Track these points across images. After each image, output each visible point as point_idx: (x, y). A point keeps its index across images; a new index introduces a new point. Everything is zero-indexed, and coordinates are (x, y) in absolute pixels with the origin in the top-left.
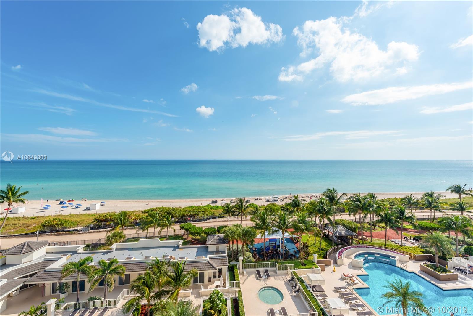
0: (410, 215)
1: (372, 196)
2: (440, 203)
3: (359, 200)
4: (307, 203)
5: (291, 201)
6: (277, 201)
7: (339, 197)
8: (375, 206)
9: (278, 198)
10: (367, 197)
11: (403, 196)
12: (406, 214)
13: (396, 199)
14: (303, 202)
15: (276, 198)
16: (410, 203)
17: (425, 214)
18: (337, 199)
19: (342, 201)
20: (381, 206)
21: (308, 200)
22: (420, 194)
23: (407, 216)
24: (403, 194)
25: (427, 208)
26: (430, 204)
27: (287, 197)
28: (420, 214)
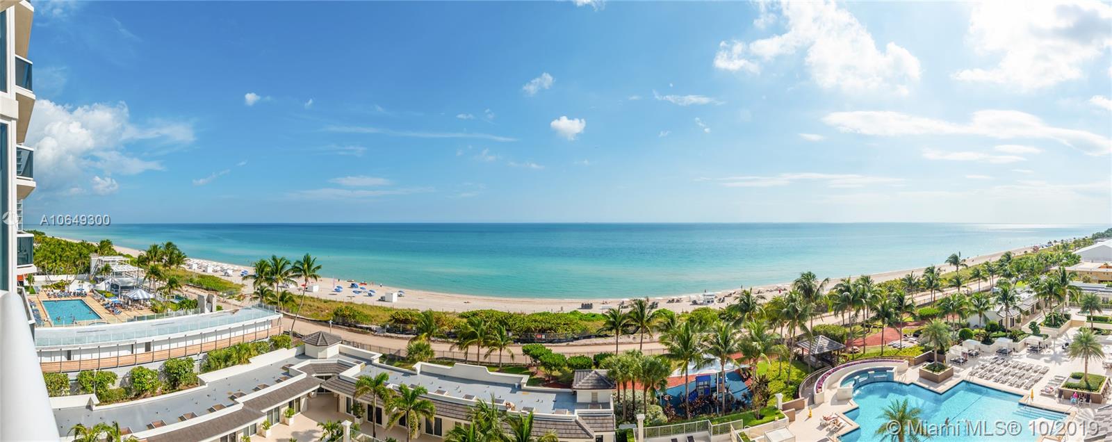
0: (909, 302)
1: (866, 280)
2: (940, 280)
3: (848, 289)
4: (766, 301)
5: (737, 302)
6: (713, 301)
7: (818, 286)
8: (869, 295)
9: (713, 297)
10: (860, 282)
11: (903, 276)
12: (905, 301)
13: (895, 281)
14: (760, 301)
15: (710, 297)
16: (911, 284)
17: (926, 297)
18: (816, 290)
19: (825, 292)
20: (878, 294)
21: (769, 297)
22: (918, 270)
23: (907, 304)
24: (905, 272)
25: (927, 289)
26: (931, 282)
27: (731, 294)
28: (921, 298)
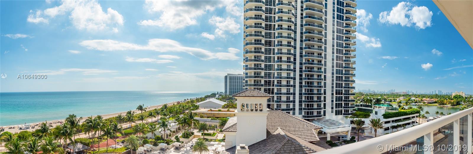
0: (120, 127)
1: (99, 117)
2: (134, 117)
3: (91, 122)
4: (53, 128)
5: (40, 128)
6: (29, 128)
7: (77, 121)
8: (101, 124)
9: (29, 126)
10: (97, 118)
11: (117, 116)
12: (118, 127)
13: (113, 118)
14: (51, 128)
15: (28, 126)
16: (120, 119)
17: (127, 125)
18: (76, 122)
19: (81, 124)
20: (105, 124)
21: (55, 126)
22: (124, 113)
23: (119, 128)
24: (117, 114)
25: (128, 121)
26: (130, 118)
27: (37, 125)
28: (125, 125)
